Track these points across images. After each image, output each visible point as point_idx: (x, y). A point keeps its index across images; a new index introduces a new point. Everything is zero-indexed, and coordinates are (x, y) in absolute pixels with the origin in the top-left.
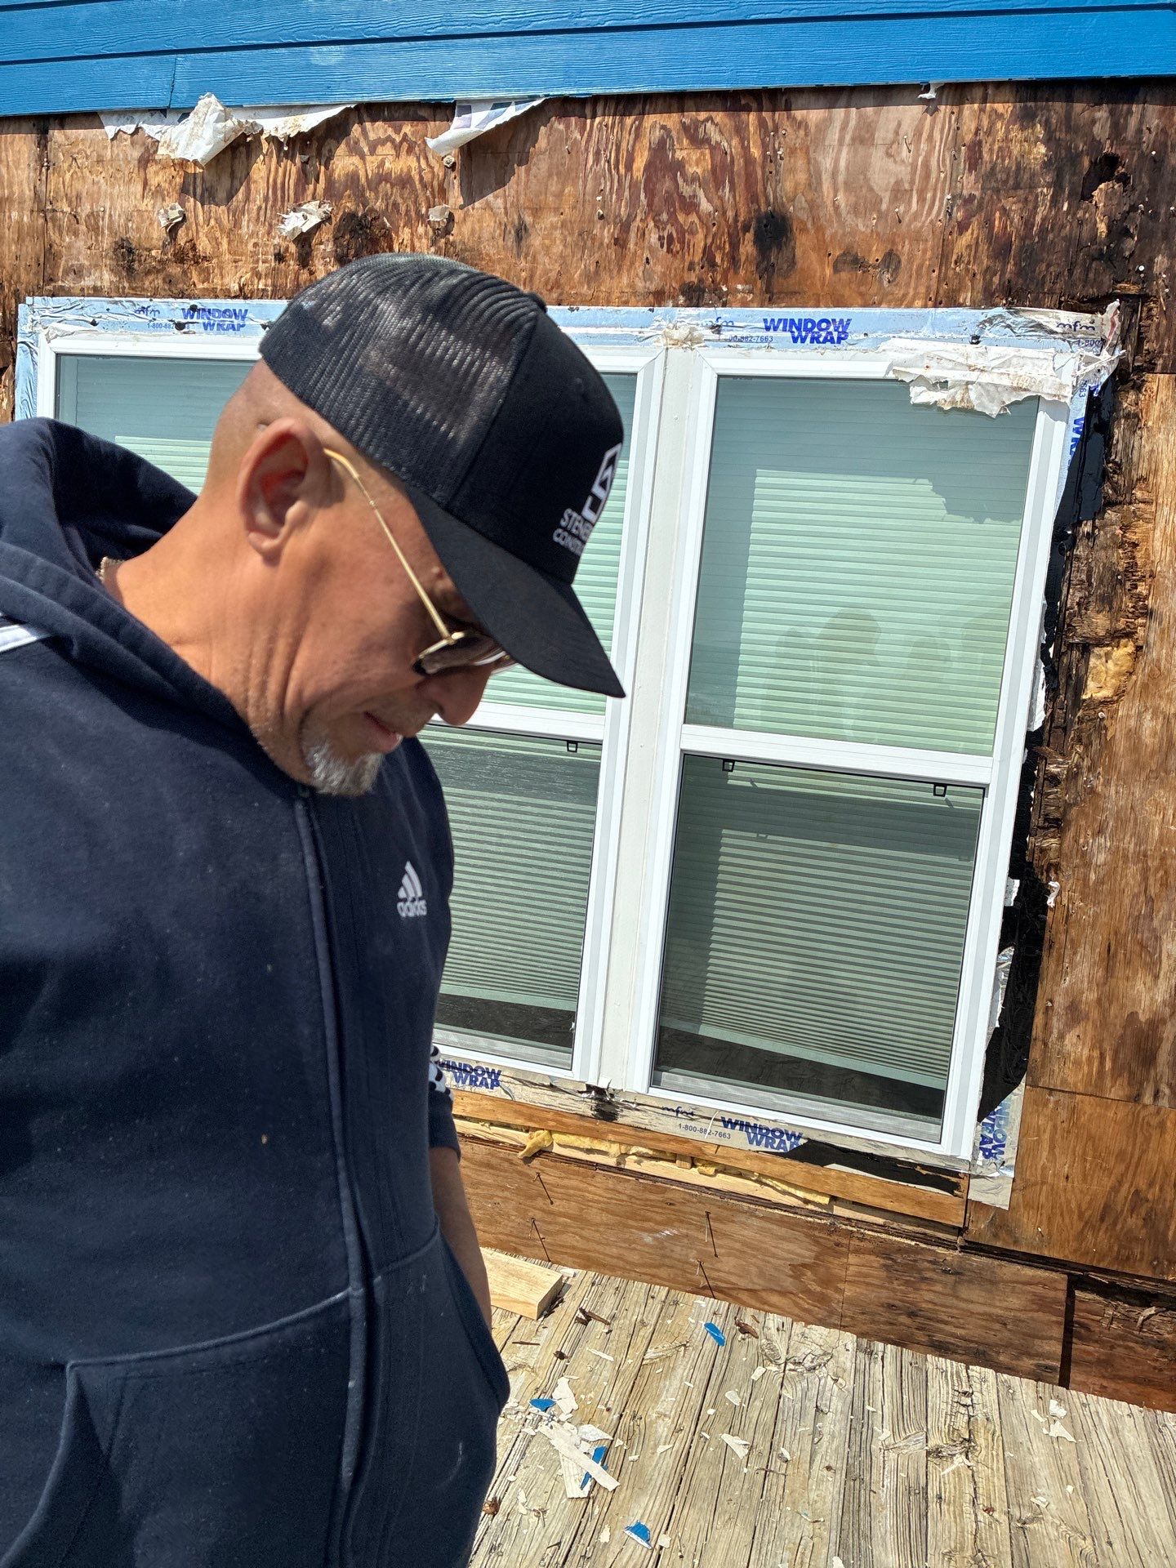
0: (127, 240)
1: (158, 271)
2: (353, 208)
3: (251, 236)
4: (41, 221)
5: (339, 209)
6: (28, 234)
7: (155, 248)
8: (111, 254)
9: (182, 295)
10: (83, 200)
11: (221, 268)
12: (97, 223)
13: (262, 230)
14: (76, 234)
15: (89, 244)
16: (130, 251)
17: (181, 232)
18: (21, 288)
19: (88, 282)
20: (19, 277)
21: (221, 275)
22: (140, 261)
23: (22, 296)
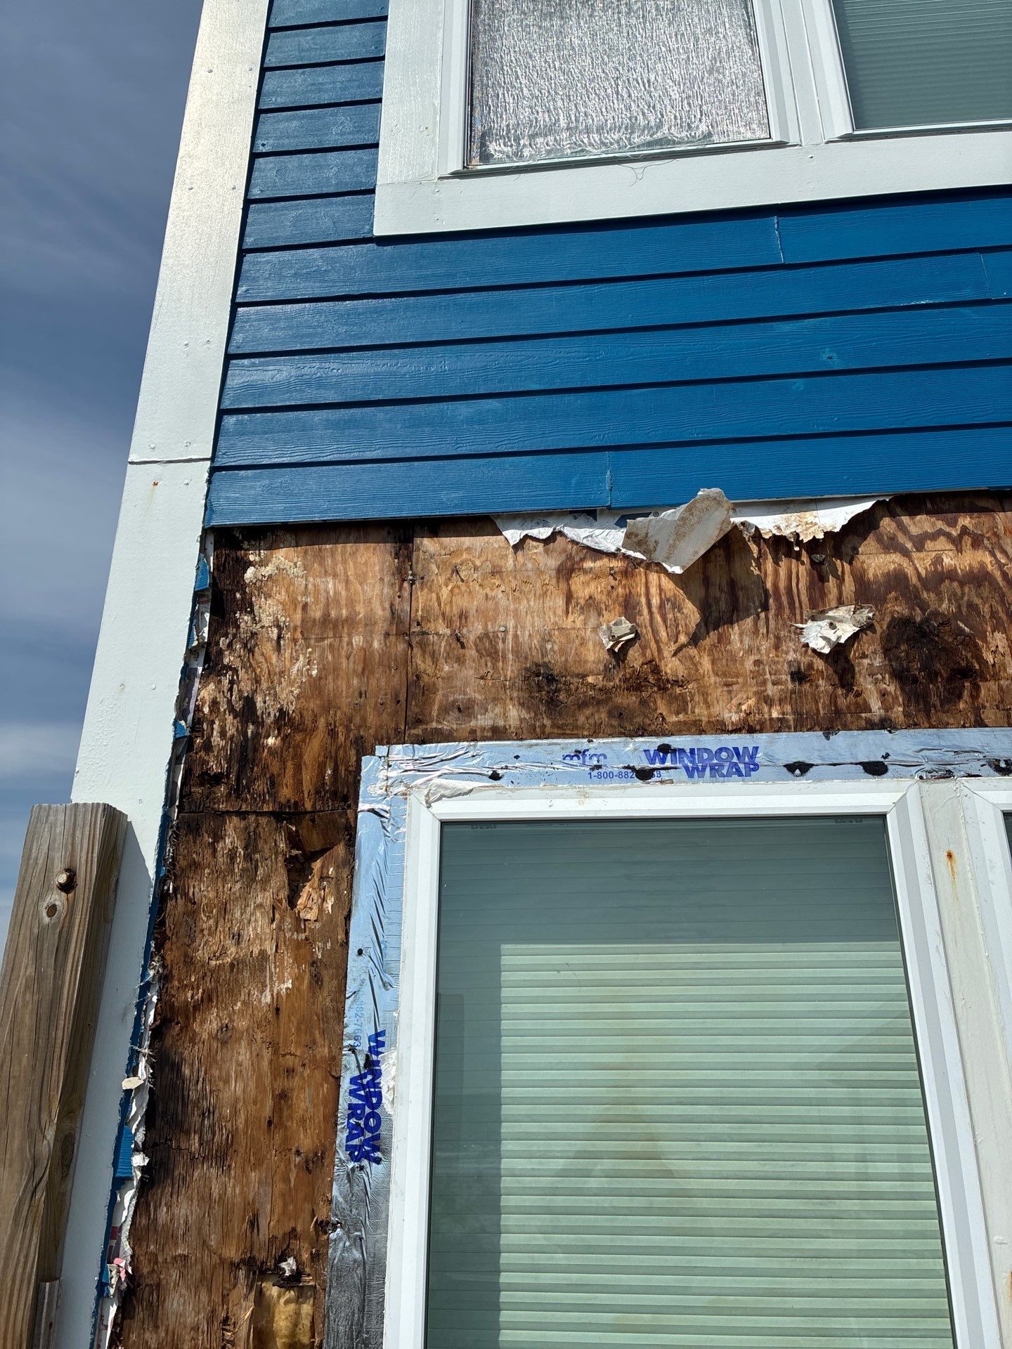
0: (546, 665)
1: (599, 703)
2: (906, 612)
3: (750, 651)
4: (401, 647)
5: (883, 615)
6: (381, 664)
7: (592, 673)
8: (519, 683)
9: (642, 731)
10: (471, 619)
11: (705, 695)
12: (494, 647)
13: (765, 645)
14: (460, 660)
15: (482, 672)
16: (551, 679)
17: (634, 653)
18: (368, 734)
19: (483, 721)
20: (364, 720)
21: (706, 702)
22: (568, 691)
23: (368, 745)
